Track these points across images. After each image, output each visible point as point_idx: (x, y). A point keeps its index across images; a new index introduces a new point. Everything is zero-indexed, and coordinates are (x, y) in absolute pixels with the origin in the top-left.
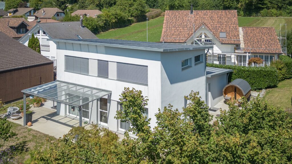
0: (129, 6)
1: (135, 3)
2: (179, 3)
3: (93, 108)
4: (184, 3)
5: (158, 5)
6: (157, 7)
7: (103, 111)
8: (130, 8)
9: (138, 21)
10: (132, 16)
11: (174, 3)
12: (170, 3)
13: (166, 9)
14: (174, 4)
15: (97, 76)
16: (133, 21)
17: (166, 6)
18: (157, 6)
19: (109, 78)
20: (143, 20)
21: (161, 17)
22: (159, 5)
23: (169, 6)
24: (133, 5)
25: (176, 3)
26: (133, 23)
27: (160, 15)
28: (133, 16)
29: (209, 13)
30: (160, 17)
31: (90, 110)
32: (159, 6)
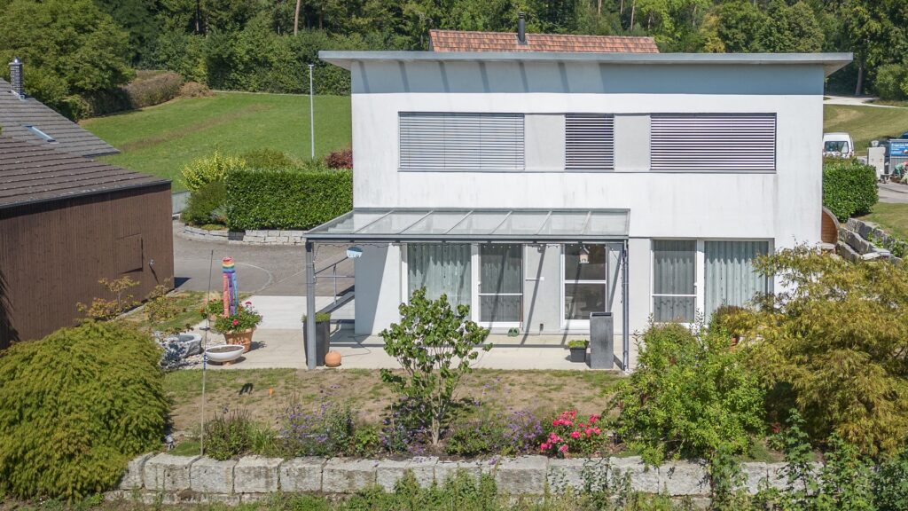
0: (58, 48)
1: (82, 37)
2: (252, 50)
3: (542, 278)
4: (272, 50)
5: (156, 56)
6: (153, 65)
7: (580, 282)
8: (62, 59)
9: (101, 111)
10: (74, 89)
11: (231, 50)
12: (217, 50)
13: (196, 70)
14: (232, 54)
15: (562, 169)
16: (80, 111)
17: (195, 61)
18: (150, 61)
19: (616, 169)
20: (119, 108)
21: (185, 100)
22: (163, 57)
23: (210, 59)
24: (78, 46)
25: (239, 50)
26: (82, 118)
27: (178, 94)
28: (80, 90)
29: (577, 44)
30: (177, 99)
31: (528, 288)
32: (163, 62)
